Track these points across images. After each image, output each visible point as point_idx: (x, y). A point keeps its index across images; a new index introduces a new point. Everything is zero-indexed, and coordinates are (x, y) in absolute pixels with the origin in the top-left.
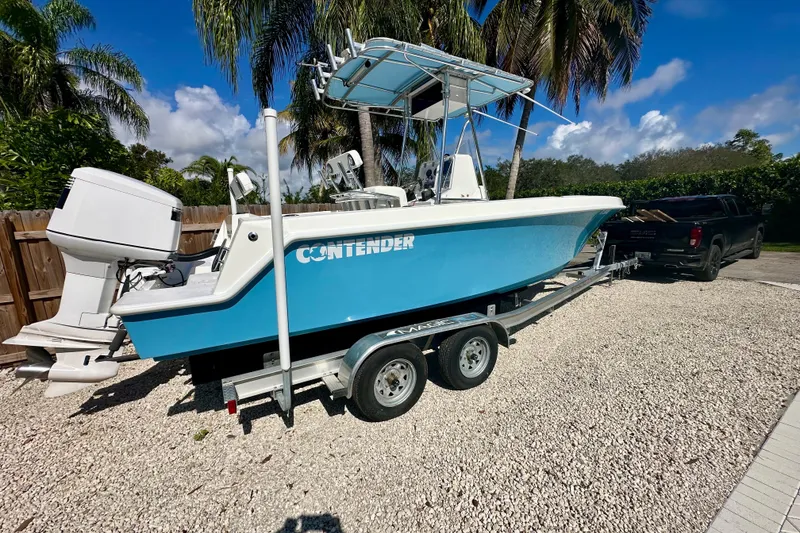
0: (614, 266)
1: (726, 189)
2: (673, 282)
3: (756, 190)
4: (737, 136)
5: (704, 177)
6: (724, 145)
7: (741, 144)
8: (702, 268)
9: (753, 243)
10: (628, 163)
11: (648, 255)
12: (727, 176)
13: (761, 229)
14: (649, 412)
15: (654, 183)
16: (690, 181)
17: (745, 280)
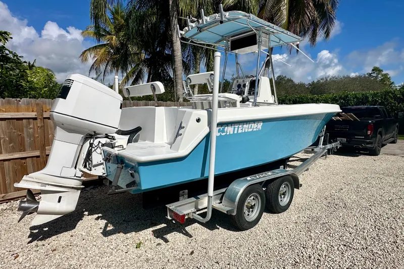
0: (329, 146)
1: (375, 102)
2: (358, 156)
3: (391, 104)
4: (373, 70)
5: (363, 94)
6: (367, 76)
7: (375, 75)
8: (373, 147)
9: (394, 134)
10: (313, 83)
11: (345, 140)
12: (375, 95)
13: (397, 126)
14: (377, 218)
15: (336, 97)
16: (356, 97)
17: (394, 155)
